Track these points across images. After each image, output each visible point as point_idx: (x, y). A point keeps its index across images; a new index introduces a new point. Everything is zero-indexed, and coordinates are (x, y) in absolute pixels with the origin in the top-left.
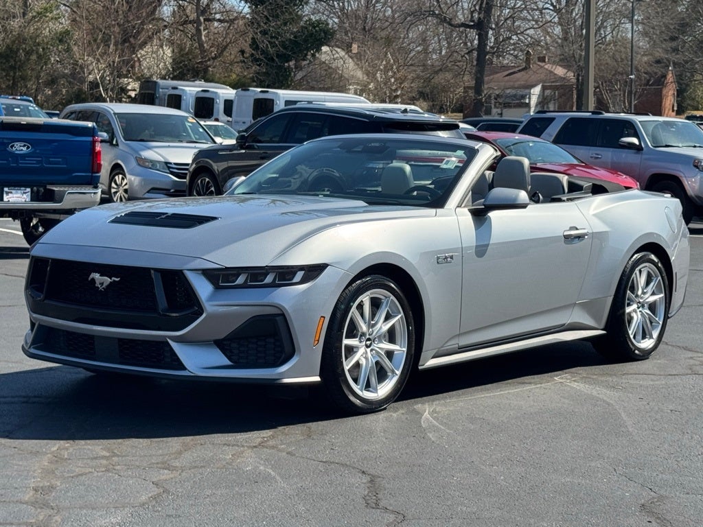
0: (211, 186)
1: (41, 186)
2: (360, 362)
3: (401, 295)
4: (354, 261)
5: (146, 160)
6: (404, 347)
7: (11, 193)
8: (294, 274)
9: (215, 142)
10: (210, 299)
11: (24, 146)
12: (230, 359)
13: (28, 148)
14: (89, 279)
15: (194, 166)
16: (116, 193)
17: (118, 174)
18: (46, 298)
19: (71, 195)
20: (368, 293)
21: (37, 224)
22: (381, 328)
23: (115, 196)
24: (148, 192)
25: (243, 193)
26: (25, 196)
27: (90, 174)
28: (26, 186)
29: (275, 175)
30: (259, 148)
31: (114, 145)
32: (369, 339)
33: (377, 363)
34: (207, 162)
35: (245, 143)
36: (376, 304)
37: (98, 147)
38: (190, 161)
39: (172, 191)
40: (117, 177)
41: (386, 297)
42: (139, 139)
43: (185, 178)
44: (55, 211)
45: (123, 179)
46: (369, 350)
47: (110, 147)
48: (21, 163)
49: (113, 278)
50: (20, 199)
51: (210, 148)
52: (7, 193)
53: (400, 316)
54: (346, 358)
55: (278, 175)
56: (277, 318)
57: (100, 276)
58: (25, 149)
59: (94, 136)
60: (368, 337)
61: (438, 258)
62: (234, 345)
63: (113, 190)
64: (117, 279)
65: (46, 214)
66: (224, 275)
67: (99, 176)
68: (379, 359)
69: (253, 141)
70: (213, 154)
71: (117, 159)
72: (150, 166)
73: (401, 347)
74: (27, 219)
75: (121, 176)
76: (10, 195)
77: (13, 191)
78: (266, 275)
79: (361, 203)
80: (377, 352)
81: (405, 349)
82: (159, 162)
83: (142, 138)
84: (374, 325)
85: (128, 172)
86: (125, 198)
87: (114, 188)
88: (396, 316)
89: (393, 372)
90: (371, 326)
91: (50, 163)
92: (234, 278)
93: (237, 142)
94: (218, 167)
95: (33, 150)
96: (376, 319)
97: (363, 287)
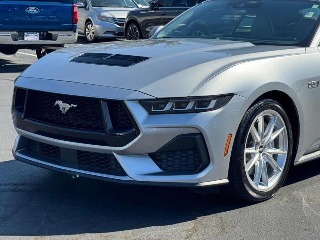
0: (137, 30)
1: (45, 32)
2: (256, 164)
3: (284, 113)
4: (253, 91)
5: (103, 17)
6: (286, 151)
7: (29, 35)
8: (209, 102)
9: (138, 7)
10: (145, 123)
11: (35, 9)
12: (160, 167)
13: (37, 10)
14: (55, 105)
15: (128, 19)
16: (88, 34)
17: (89, 24)
18: (25, 117)
19: (61, 37)
20: (262, 113)
21: (44, 52)
22: (270, 138)
23: (88, 36)
24: (104, 33)
25: (163, 38)
26: (36, 37)
27: (72, 25)
28: (37, 32)
29: (183, 25)
30: (161, 9)
31: (87, 9)
32: (261, 147)
33: (267, 163)
34: (134, 17)
35: (154, 7)
36: (267, 120)
37: (76, 9)
38: (125, 17)
39: (117, 32)
40: (88, 26)
41: (274, 115)
42: (100, 6)
43: (123, 26)
44: (52, 45)
45: (92, 27)
46: (261, 154)
47: (85, 10)
48: (34, 19)
49: (72, 105)
50: (33, 39)
51: (135, 10)
52: (27, 36)
53: (283, 128)
54: (247, 162)
55: (185, 25)
56: (197, 137)
57: (63, 103)
58: (35, 11)
59: (73, 3)
60: (261, 145)
61: (309, 84)
62: (163, 156)
63: (87, 33)
64: (75, 106)
65: (48, 47)
66: (154, 103)
67: (77, 26)
68: (268, 160)
69: (158, 6)
70: (137, 13)
71: (88, 16)
72: (105, 20)
73: (283, 150)
74: (39, 49)
75: (90, 25)
76: (28, 37)
77: (30, 35)
78: (187, 103)
79: (249, 44)
80: (267, 155)
81: (286, 152)
82: (110, 18)
83: (101, 6)
84: (265, 136)
85: (94, 23)
86: (93, 36)
87: (87, 31)
88: (281, 128)
89: (278, 169)
90: (263, 137)
91: (49, 18)
92: (163, 106)
93: (150, 7)
94: (140, 20)
95: (40, 11)
96: (266, 131)
97: (259, 109)
